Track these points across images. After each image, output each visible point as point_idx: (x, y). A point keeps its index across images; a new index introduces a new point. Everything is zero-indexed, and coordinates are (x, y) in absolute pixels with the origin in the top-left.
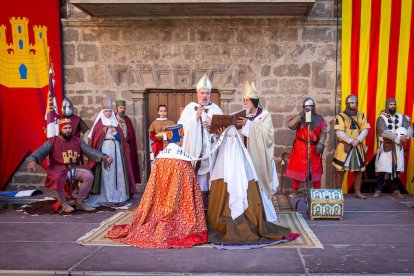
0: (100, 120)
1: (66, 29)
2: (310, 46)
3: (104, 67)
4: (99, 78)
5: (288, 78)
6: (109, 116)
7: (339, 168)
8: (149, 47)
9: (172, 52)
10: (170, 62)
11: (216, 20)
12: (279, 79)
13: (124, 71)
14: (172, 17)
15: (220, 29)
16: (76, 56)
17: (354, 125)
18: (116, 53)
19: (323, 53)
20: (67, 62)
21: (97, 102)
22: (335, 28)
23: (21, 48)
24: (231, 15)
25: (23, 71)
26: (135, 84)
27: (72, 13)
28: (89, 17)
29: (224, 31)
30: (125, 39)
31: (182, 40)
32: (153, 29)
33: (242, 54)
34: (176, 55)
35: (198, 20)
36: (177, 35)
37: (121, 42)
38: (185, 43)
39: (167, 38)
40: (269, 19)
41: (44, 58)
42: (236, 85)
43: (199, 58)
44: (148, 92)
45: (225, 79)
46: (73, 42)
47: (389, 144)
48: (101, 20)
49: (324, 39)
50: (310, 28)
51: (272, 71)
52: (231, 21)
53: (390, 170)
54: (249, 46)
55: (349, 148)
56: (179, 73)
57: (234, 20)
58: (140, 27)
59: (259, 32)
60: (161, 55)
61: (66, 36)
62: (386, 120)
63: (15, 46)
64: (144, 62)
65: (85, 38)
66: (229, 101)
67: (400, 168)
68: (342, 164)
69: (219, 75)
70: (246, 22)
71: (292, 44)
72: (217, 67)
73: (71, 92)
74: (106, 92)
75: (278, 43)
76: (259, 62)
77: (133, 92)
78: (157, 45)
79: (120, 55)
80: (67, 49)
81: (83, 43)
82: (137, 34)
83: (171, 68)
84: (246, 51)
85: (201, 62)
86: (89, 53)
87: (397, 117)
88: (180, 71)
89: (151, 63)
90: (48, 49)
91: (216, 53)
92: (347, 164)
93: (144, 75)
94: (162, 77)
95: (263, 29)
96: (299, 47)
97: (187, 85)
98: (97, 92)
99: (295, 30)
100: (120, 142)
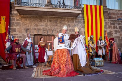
1: (11, 17)
2: (77, 25)
3: (22, 28)
4: (21, 31)
5: (72, 32)
6: (29, 39)
7: (91, 54)
8: (35, 23)
9: (42, 25)
10: (41, 27)
11: (54, 17)
12: (70, 32)
13: (28, 29)
14: (42, 16)
16: (14, 25)
17: (93, 43)
18: (26, 25)
19: (80, 26)
20: (11, 26)
21: (20, 38)
22: (83, 21)
24: (58, 16)
26: (31, 33)
27: (13, 14)
28: (19, 15)
29: (56, 20)
30: (29, 21)
31: (45, 22)
32: (37, 19)
33: (60, 26)
34: (43, 26)
35: (49, 17)
36: (43, 21)
37: (28, 22)
39: (41, 21)
40: (67, 18)
41: (4, 25)
44: (35, 35)
45: (56, 32)
46: (13, 21)
47: (101, 48)
48: (22, 16)
49: (81, 23)
50: (77, 20)
51: (68, 30)
52: (58, 18)
53: (101, 54)
55: (92, 48)
58: (34, 18)
59: (65, 21)
60: (39, 26)
61: (11, 19)
62: (99, 42)
64: (34, 27)
65: (17, 20)
67: (104, 54)
68: (91, 53)
69: (54, 31)
70: (61, 18)
71: (73, 24)
72: (54, 29)
74: (23, 35)
75: (70, 23)
78: (38, 23)
79: (27, 25)
80: (11, 23)
81: (16, 21)
82: (32, 20)
83: (42, 29)
84: (62, 25)
85: (50, 28)
86: (18, 24)
88: (44, 30)
89: (36, 27)
90: (5, 23)
91: (54, 25)
92: (92, 53)
93: (34, 31)
94: (39, 31)
95: (66, 20)
96: (74, 25)
97: (46, 34)
98: (20, 35)
99: (74, 21)
100: (32, 47)
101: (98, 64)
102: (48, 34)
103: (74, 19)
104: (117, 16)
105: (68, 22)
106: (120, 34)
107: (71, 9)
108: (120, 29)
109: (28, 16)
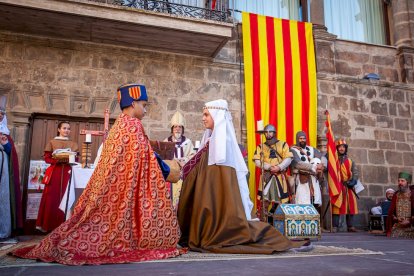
2: (215, 85)
5: (194, 114)
8: (41, 67)
9: (70, 76)
10: (66, 86)
11: (122, 50)
12: (186, 114)
13: (7, 90)
14: (73, 41)
15: (126, 59)
19: (228, 93)
22: (238, 71)
24: (139, 46)
26: (19, 106)
29: (130, 62)
30: (12, 55)
31: (82, 65)
32: (48, 49)
33: (148, 86)
34: (74, 79)
35: (102, 47)
36: (78, 60)
37: (6, 58)
38: (86, 69)
39: (66, 61)
40: (177, 56)
43: (101, 85)
44: (35, 116)
47: (305, 176)
49: (228, 80)
50: (215, 69)
51: (178, 105)
52: (138, 53)
54: (156, 80)
55: (268, 175)
56: (76, 99)
57: (141, 52)
58: (35, 46)
59: (167, 67)
60: (57, 78)
62: (298, 152)
64: (33, 83)
70: (152, 56)
71: (199, 82)
75: (185, 79)
76: (165, 95)
77: (16, 114)
78: (53, 67)
79: (4, 72)
82: (28, 52)
83: (67, 92)
84: (152, 83)
85: (102, 90)
87: (308, 149)
88: (77, 97)
89: (42, 84)
93: (32, 98)
94: (55, 101)
95: (171, 64)
96: (204, 85)
97: (85, 113)
99: (201, 70)
100: (9, 154)
101: (299, 229)
102: (95, 114)
103: (205, 63)
104: (364, 66)
105: (181, 72)
106: (376, 132)
107: (192, 19)
108: (373, 112)
109: (9, 33)
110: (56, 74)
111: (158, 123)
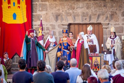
0: (48, 39)
3: (50, 14)
4: (48, 18)
6: (52, 38)
8: (70, 4)
9: (81, 6)
10: (79, 11)
13: (59, 15)
16: (38, 9)
18: (55, 7)
20: (34, 12)
21: (47, 30)
23: (14, 6)
25: (15, 16)
26: (64, 21)
33: (112, 6)
34: (82, 8)
37: (58, 2)
38: (86, 2)
42: (110, 21)
45: (105, 18)
46: (37, 3)
54: (116, 3)
56: (84, 16)
60: (76, 8)
63: (12, 5)
64: (68, 11)
66: (106, 28)
69: (102, 16)
72: (101, 13)
73: (35, 25)
74: (51, 25)
76: (120, 10)
77: (63, 25)
78: (74, 3)
80: (34, 6)
81: (41, 3)
83: (80, 14)
84: (114, 5)
85: (93, 11)
86: (44, 8)
90: (26, 6)
91: (100, 6)
93: (68, 17)
94: (76, 18)
97: (87, 22)
98: (47, 25)
102: (91, 22)
110: (75, 6)
111: (117, 23)
